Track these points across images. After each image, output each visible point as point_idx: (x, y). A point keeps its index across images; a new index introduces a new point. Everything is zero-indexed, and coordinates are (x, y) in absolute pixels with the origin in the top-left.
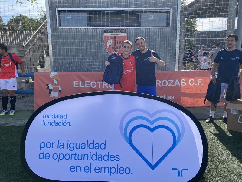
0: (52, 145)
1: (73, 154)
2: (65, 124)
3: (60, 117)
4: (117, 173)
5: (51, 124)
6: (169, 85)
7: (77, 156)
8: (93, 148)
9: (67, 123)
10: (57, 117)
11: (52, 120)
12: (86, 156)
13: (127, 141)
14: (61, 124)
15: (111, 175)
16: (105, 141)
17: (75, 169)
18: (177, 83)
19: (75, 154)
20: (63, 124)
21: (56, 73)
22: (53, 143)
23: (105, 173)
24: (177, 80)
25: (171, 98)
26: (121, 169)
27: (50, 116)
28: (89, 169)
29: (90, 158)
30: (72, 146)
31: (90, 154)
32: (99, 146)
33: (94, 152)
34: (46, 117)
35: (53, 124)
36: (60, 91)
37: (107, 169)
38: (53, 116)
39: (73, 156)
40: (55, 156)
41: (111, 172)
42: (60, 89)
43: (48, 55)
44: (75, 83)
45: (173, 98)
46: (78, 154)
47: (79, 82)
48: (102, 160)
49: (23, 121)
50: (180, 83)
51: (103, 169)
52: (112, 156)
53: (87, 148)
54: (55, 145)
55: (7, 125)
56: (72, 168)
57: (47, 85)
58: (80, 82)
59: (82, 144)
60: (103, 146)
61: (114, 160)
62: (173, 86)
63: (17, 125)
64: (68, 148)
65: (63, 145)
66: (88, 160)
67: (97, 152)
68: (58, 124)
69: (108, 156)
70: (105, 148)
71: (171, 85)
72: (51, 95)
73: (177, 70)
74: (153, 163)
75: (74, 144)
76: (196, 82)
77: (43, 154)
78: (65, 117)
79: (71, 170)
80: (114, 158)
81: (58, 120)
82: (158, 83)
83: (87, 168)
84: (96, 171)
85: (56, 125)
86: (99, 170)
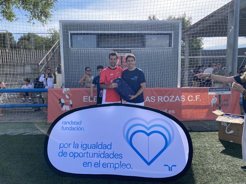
2: (79, 129)
6: (171, 101)
7: (88, 154)
10: (73, 124)
11: (69, 126)
12: (96, 155)
13: (128, 143)
15: (115, 169)
17: (87, 164)
18: (177, 99)
19: (87, 153)
21: (68, 89)
22: (70, 144)
24: (177, 97)
28: (98, 165)
29: (99, 156)
30: (85, 146)
31: (99, 152)
33: (102, 151)
35: (70, 129)
36: (71, 105)
37: (112, 165)
38: (70, 123)
39: (86, 155)
40: (71, 155)
41: (115, 167)
42: (71, 103)
44: (85, 98)
45: (173, 112)
46: (90, 153)
47: (88, 97)
48: (108, 157)
50: (180, 99)
51: (109, 165)
53: (97, 148)
54: (72, 146)
56: (84, 163)
57: (60, 100)
60: (109, 147)
62: (174, 101)
64: (81, 148)
65: (78, 146)
66: (97, 157)
67: (104, 151)
68: (74, 129)
69: (113, 155)
70: (111, 148)
71: (172, 100)
72: (63, 109)
74: (149, 161)
75: (86, 145)
76: (194, 98)
79: (84, 165)
80: (118, 156)
81: (74, 126)
82: (160, 99)
83: (96, 164)
84: (103, 166)
85: (73, 129)
86: (105, 166)
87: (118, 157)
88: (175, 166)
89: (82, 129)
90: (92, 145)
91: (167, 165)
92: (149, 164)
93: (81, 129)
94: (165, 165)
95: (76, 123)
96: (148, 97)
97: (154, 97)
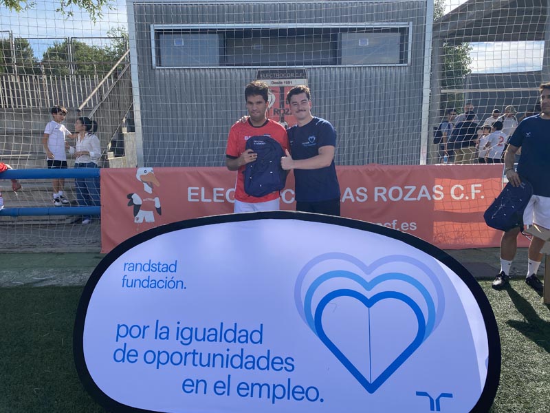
0: (143, 331)
1: (190, 353)
2: (171, 284)
3: (160, 270)
4: (289, 398)
5: (141, 284)
6: (406, 199)
7: (197, 357)
8: (234, 340)
9: (177, 282)
10: (154, 269)
11: (142, 275)
12: (218, 358)
13: (311, 327)
14: (164, 284)
15: (273, 402)
16: (262, 325)
17: (193, 385)
18: (424, 193)
19: (194, 353)
20: (167, 285)
21: (150, 170)
22: (145, 328)
23: (260, 396)
24: (424, 188)
25: (410, 226)
27: (139, 266)
28: (224, 387)
29: (228, 362)
30: (187, 334)
31: (228, 353)
32: (248, 337)
33: (236, 348)
34: (131, 269)
35: (145, 284)
36: (159, 211)
37: (265, 389)
38: (147, 267)
39: (190, 357)
40: (150, 357)
41: (274, 396)
42: (158, 205)
43: (132, 129)
44: (193, 191)
45: (413, 228)
46: (201, 354)
47: (200, 189)
48: (253, 367)
49: (78, 275)
50: (432, 193)
51: (256, 388)
52: (277, 360)
53: (221, 341)
54: (150, 332)
55: (43, 285)
56: (186, 383)
57: (130, 196)
58: (203, 189)
59: (209, 331)
60: (256, 337)
61: (282, 368)
62: (414, 199)
63: (64, 285)
64: (177, 339)
65: (168, 333)
66: (222, 367)
67: (242, 350)
68: (156, 284)
69: (268, 359)
70: (261, 341)
71: (409, 197)
72: (138, 219)
73: (423, 162)
74: (372, 377)
75: (191, 330)
76: (468, 193)
77: (124, 352)
78: (173, 268)
79: (185, 387)
80: (282, 363)
81: (157, 276)
82: (381, 193)
83: (220, 385)
84: (241, 391)
85: (153, 286)
86: (247, 391)
87: (281, 366)
88: (450, 396)
89: (180, 284)
90: (207, 330)
91: (425, 394)
92: (371, 387)
93: (176, 285)
94: (418, 394)
95: (161, 267)
96: (348, 190)
97: (365, 190)
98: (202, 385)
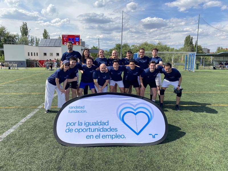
0: (74, 124)
1: (88, 129)
3: (80, 108)
5: (74, 112)
9: (85, 111)
13: (121, 120)
23: (109, 138)
26: (118, 136)
27: (73, 107)
32: (105, 124)
34: (71, 108)
41: (112, 138)
48: (106, 131)
51: (107, 136)
52: (113, 129)
53: (97, 125)
56: (87, 136)
59: (94, 123)
64: (85, 125)
65: (82, 124)
66: (98, 131)
67: (103, 127)
69: (110, 129)
70: (108, 125)
74: (138, 132)
78: (83, 107)
83: (97, 136)
84: (103, 137)
85: (77, 112)
88: (157, 134)
92: (138, 134)
94: (149, 134)
98: (92, 137)
